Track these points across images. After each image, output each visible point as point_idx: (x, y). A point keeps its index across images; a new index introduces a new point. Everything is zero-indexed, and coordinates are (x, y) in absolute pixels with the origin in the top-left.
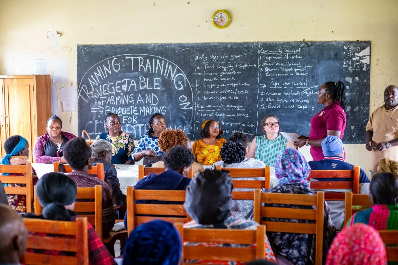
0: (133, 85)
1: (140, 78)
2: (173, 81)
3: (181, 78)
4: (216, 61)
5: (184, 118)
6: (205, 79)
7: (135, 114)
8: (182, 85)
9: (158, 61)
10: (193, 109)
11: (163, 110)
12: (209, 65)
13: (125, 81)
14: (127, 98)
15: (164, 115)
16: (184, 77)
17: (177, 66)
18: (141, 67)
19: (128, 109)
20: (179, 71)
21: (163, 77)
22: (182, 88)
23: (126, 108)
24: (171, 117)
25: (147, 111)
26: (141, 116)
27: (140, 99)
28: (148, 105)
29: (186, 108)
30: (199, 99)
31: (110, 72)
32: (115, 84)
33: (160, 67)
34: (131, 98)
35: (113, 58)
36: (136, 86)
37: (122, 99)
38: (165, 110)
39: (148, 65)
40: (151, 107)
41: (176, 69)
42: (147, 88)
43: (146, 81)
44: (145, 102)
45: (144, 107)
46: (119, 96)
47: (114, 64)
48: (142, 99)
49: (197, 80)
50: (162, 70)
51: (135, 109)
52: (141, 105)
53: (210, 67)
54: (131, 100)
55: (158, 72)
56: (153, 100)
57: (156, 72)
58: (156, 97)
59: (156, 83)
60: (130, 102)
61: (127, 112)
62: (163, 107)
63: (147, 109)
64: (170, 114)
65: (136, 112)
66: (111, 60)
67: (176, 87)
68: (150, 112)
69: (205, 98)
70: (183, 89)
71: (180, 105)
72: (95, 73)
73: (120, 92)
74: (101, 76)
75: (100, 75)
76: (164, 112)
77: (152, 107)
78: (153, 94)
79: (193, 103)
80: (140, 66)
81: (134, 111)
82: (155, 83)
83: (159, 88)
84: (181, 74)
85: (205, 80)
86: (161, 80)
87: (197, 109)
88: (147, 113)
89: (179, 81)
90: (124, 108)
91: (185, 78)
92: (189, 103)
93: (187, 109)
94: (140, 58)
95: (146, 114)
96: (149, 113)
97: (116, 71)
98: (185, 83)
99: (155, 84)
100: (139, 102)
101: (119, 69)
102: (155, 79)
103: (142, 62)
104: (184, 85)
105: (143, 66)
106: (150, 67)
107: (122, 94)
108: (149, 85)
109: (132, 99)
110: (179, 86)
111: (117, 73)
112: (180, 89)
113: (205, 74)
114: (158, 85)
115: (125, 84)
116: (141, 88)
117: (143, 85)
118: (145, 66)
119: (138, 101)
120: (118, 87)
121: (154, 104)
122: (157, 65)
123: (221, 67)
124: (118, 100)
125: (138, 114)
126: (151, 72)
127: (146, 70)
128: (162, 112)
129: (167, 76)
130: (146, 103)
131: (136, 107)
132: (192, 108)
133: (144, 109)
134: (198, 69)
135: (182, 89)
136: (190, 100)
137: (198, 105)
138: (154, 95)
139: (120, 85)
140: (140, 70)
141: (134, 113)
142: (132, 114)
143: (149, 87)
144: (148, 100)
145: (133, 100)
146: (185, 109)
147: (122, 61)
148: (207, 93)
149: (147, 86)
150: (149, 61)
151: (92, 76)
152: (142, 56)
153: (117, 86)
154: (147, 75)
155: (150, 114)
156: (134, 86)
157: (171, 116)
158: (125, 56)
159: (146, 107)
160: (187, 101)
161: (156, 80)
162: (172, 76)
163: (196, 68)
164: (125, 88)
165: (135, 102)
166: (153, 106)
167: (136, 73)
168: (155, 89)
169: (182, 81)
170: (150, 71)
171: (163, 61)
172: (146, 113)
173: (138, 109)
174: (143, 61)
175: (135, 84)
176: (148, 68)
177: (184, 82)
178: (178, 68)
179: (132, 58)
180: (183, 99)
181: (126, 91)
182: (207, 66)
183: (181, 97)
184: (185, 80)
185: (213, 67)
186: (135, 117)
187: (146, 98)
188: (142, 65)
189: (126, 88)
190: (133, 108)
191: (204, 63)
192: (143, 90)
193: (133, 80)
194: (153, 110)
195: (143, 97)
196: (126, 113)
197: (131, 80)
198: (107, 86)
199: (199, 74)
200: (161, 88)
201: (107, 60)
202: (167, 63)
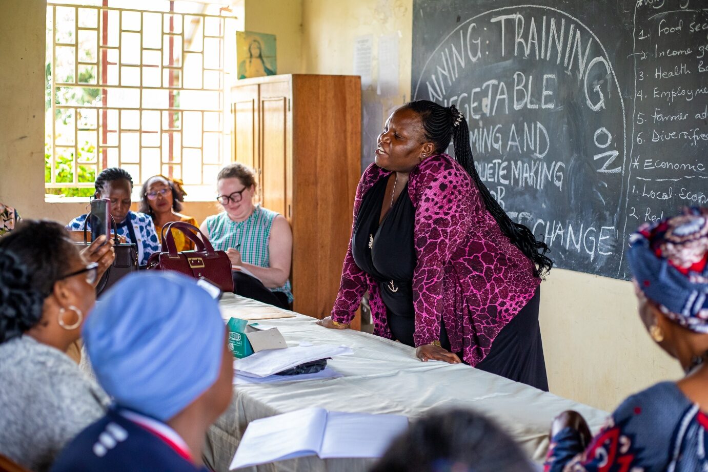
0: (502, 97)
1: (515, 76)
2: (582, 80)
3: (599, 73)
4: (689, 7)
5: (601, 201)
6: (658, 71)
7: (502, 181)
8: (601, 95)
9: (553, 21)
10: (623, 172)
11: (558, 174)
12: (670, 22)
13: (488, 86)
14: (490, 136)
15: (559, 187)
16: (607, 67)
17: (593, 34)
18: (520, 43)
19: (491, 168)
20: (596, 52)
21: (560, 70)
22: (601, 104)
23: (486, 164)
24: (573, 196)
25: (525, 175)
26: (513, 188)
27: (513, 140)
28: (527, 156)
29: (607, 168)
30: (640, 141)
31: (463, 64)
32: (469, 95)
33: (557, 42)
34: (497, 135)
35: (469, 23)
36: (507, 101)
37: (480, 137)
38: (561, 174)
39: (533, 39)
40: (533, 162)
41: (589, 45)
42: (529, 106)
43: (526, 86)
44: (522, 150)
45: (519, 163)
46: (476, 130)
47: (471, 40)
48: (516, 138)
49: (639, 77)
50: (560, 48)
51: (503, 169)
52: (513, 157)
53: (672, 29)
54: (496, 141)
55: (551, 56)
56: (538, 142)
57: (548, 59)
58: (545, 131)
59: (546, 90)
60: (496, 146)
61: (488, 175)
62: (559, 164)
63: (525, 169)
64: (573, 188)
65: (504, 177)
66: (465, 29)
67: (589, 102)
68: (530, 176)
69: (656, 136)
70: (604, 107)
71: (596, 157)
72: (439, 69)
73: (477, 117)
74: (448, 75)
75: (446, 73)
76: (559, 178)
77: (535, 164)
78: (539, 125)
79: (625, 152)
80: (518, 40)
81: (501, 173)
82: (544, 90)
83: (551, 106)
84: (601, 59)
85: (658, 75)
86: (556, 80)
87: (635, 172)
88: (526, 178)
89: (595, 82)
90: (483, 164)
91: (609, 72)
92: (615, 153)
93: (610, 171)
94: (516, 17)
95: (524, 185)
96: (528, 179)
97: (474, 60)
98: (609, 86)
99: (545, 93)
100: (511, 146)
101: (479, 54)
102: (545, 77)
103: (521, 27)
104: (606, 96)
105: (522, 40)
106: (536, 42)
107: (481, 124)
108: (532, 96)
109: (499, 137)
110: (595, 99)
111: (475, 64)
112: (597, 108)
113: (658, 54)
114: (550, 95)
115: (487, 96)
116: (517, 107)
117: (521, 96)
118: (526, 41)
119: (510, 143)
120: (476, 104)
121: (540, 153)
122: (551, 35)
123: (700, 28)
124: (474, 141)
125: (506, 182)
126: (538, 58)
127: (527, 52)
128: (555, 178)
129: (570, 68)
130: (525, 149)
131: (505, 161)
132: (622, 169)
133: (519, 169)
134: (642, 38)
135: (601, 108)
136: (617, 144)
137: (636, 162)
138: (542, 127)
139: (479, 97)
140: (516, 54)
141: (500, 178)
142: (496, 181)
143: (531, 103)
144: (529, 142)
145: (500, 142)
146: (606, 171)
147: (485, 29)
148: (660, 117)
149: (527, 99)
150: (536, 25)
151: (433, 77)
152: (520, 11)
153: (473, 103)
154: (530, 65)
155: (532, 183)
156: (504, 99)
157: (572, 192)
158: (490, 16)
159: (523, 163)
160: (611, 148)
161: (547, 79)
162: (582, 67)
163: (637, 35)
164: (486, 106)
165: (504, 145)
166: (538, 159)
167: (508, 63)
168: (544, 107)
169: (602, 82)
170: (535, 56)
171: (563, 21)
172: (524, 179)
173: (508, 168)
174: (523, 26)
175: (505, 96)
176: (533, 44)
177: (606, 81)
178: (594, 41)
179: (503, 18)
180: (602, 138)
181: (488, 115)
182: (663, 26)
183: (598, 132)
184: (608, 77)
185: (680, 28)
186: (502, 190)
187: (525, 137)
188: (521, 38)
189: (489, 107)
190: (499, 164)
191: (656, 16)
192: (519, 110)
193: (502, 83)
194: (536, 173)
195: (520, 131)
196: (487, 178)
197: (499, 83)
198: (456, 101)
199: (643, 55)
200: (556, 106)
201: (458, 31)
202: (572, 26)
